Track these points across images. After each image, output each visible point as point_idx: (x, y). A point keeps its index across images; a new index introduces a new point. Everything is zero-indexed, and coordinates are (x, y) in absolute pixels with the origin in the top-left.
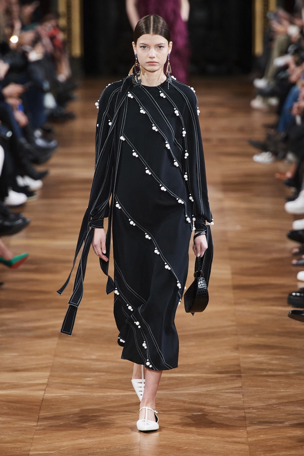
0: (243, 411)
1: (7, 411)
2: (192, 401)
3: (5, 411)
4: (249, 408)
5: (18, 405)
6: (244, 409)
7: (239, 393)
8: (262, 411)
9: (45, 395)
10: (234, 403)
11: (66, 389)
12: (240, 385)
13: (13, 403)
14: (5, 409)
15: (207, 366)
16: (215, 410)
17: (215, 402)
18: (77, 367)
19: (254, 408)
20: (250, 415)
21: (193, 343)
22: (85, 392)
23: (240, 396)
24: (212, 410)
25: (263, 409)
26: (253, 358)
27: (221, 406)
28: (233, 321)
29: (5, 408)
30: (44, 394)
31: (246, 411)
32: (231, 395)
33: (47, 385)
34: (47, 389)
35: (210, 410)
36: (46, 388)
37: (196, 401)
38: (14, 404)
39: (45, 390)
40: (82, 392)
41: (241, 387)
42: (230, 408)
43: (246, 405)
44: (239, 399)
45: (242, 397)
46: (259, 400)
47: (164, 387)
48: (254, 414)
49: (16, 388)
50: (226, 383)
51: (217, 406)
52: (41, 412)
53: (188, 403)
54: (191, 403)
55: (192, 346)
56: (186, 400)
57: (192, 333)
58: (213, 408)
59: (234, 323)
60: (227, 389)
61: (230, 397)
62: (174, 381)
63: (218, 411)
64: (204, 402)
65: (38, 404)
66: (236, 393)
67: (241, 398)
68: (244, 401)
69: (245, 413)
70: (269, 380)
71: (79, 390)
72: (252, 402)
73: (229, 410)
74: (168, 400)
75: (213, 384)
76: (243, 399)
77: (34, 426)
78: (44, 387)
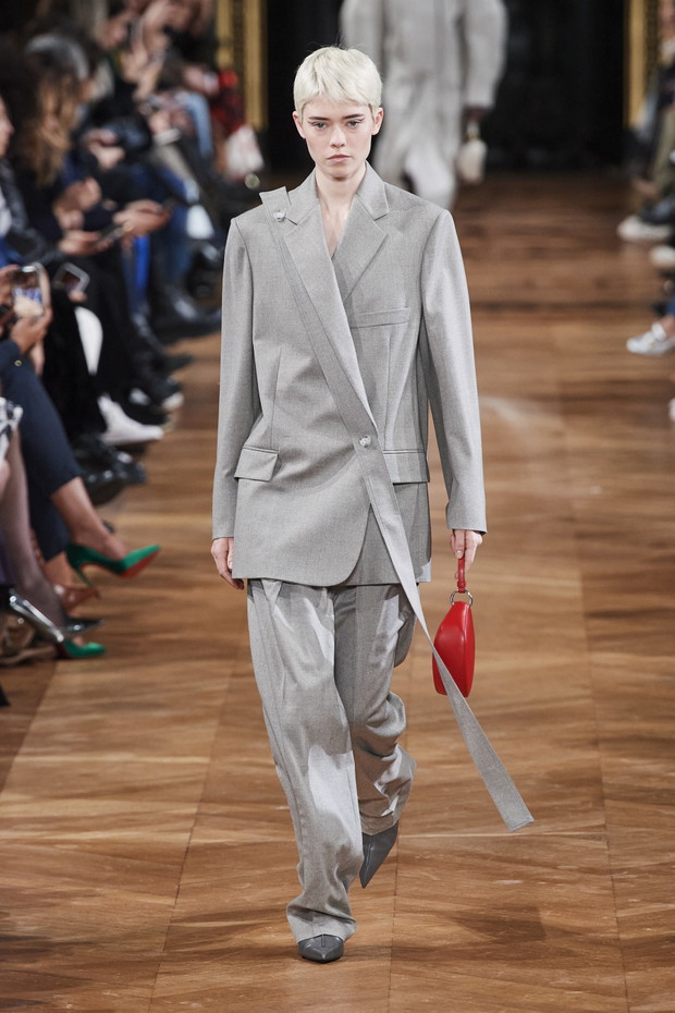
0: (608, 877)
1: (112, 874)
2: (500, 854)
3: (108, 875)
4: (622, 870)
5: (136, 862)
6: (611, 872)
7: (599, 838)
8: (647, 878)
9: (192, 841)
10: (589, 861)
11: (235, 829)
12: (601, 821)
13: (125, 857)
14: (109, 871)
15: (530, 782)
16: (549, 874)
17: (551, 857)
18: (258, 782)
19: (631, 870)
20: (623, 885)
21: (502, 734)
22: (275, 835)
23: (601, 845)
24: (543, 874)
25: (649, 872)
26: (628, 765)
27: (562, 867)
28: (585, 687)
29: (108, 868)
30: (190, 838)
31: (616, 876)
32: (583, 843)
33: (197, 818)
34: (195, 828)
35: (538, 874)
36: (194, 825)
37: (509, 855)
38: (126, 860)
39: (191, 830)
40: (271, 835)
41: (604, 826)
42: (580, 870)
43: (615, 864)
44: (599, 852)
45: (606, 847)
46: (642, 853)
47: (442, 826)
48: (632, 882)
49: (130, 826)
50: (571, 817)
51: (554, 866)
52: (184, 876)
53: (493, 860)
54: (500, 859)
55: (501, 739)
56: (488, 852)
57: (498, 712)
58: (545, 870)
59: (588, 692)
60: (575, 830)
61: (580, 847)
62: (464, 812)
63: (555, 877)
64: (526, 857)
65: (176, 860)
66: (593, 838)
67: (604, 850)
68: (610, 856)
69: (612, 880)
70: (663, 811)
71: (264, 831)
72: (628, 857)
73: (578, 875)
74: (452, 852)
75: (545, 820)
76: (607, 852)
77: (169, 906)
78: (190, 824)
